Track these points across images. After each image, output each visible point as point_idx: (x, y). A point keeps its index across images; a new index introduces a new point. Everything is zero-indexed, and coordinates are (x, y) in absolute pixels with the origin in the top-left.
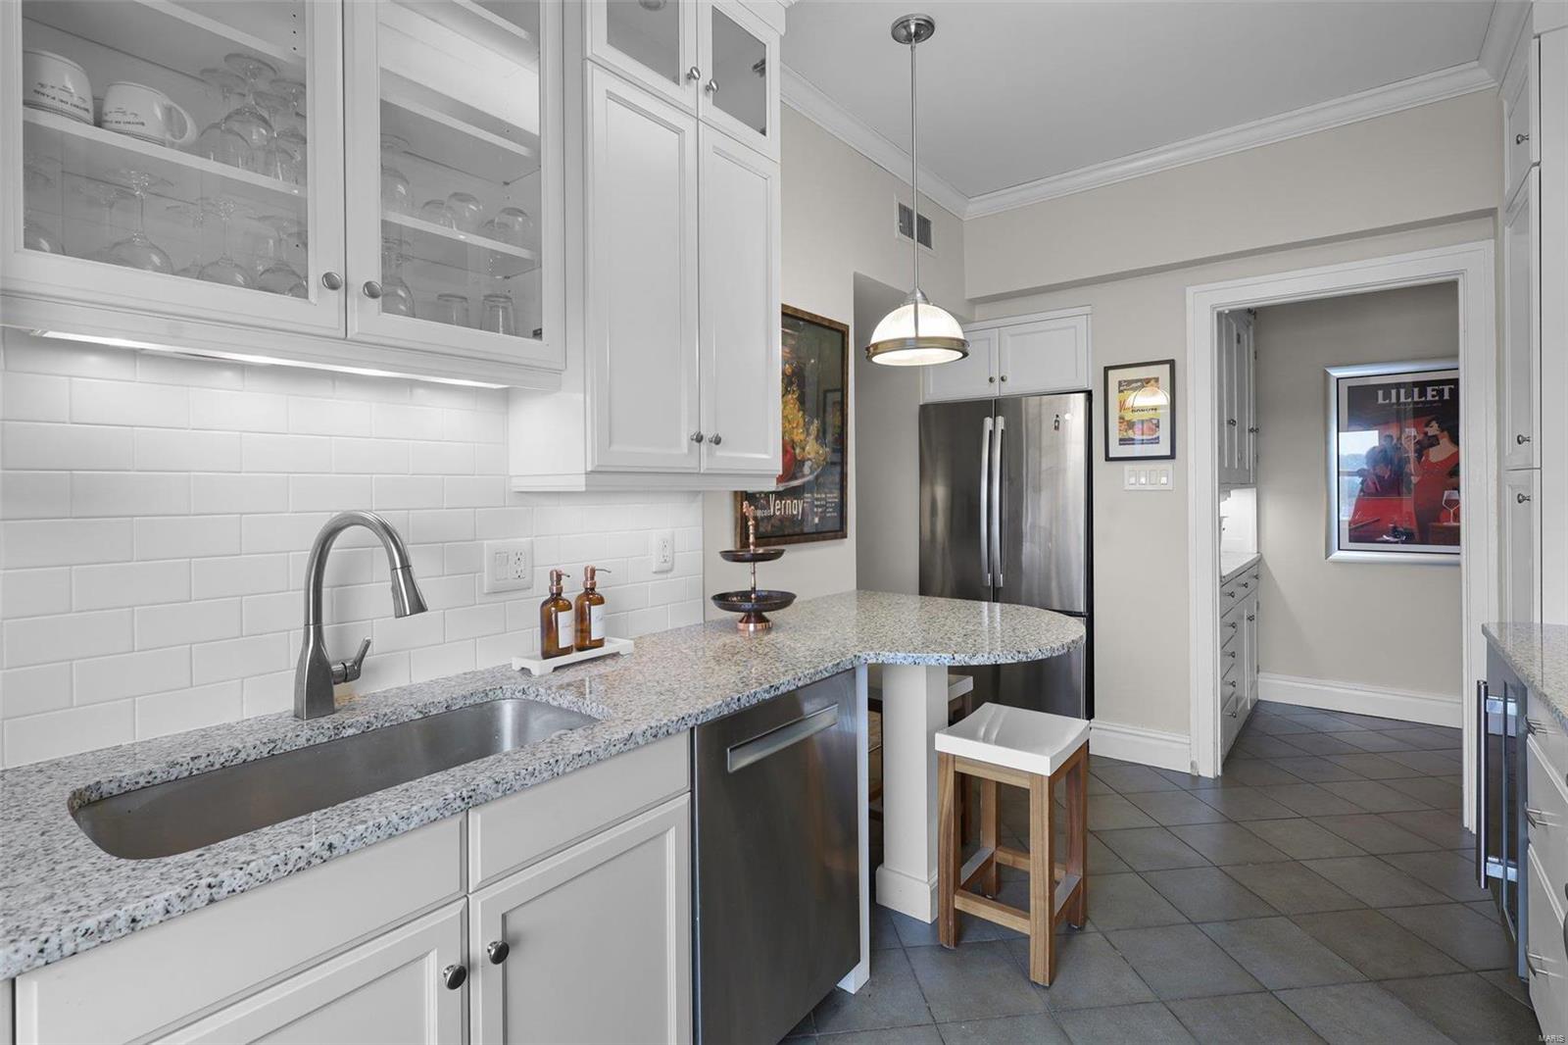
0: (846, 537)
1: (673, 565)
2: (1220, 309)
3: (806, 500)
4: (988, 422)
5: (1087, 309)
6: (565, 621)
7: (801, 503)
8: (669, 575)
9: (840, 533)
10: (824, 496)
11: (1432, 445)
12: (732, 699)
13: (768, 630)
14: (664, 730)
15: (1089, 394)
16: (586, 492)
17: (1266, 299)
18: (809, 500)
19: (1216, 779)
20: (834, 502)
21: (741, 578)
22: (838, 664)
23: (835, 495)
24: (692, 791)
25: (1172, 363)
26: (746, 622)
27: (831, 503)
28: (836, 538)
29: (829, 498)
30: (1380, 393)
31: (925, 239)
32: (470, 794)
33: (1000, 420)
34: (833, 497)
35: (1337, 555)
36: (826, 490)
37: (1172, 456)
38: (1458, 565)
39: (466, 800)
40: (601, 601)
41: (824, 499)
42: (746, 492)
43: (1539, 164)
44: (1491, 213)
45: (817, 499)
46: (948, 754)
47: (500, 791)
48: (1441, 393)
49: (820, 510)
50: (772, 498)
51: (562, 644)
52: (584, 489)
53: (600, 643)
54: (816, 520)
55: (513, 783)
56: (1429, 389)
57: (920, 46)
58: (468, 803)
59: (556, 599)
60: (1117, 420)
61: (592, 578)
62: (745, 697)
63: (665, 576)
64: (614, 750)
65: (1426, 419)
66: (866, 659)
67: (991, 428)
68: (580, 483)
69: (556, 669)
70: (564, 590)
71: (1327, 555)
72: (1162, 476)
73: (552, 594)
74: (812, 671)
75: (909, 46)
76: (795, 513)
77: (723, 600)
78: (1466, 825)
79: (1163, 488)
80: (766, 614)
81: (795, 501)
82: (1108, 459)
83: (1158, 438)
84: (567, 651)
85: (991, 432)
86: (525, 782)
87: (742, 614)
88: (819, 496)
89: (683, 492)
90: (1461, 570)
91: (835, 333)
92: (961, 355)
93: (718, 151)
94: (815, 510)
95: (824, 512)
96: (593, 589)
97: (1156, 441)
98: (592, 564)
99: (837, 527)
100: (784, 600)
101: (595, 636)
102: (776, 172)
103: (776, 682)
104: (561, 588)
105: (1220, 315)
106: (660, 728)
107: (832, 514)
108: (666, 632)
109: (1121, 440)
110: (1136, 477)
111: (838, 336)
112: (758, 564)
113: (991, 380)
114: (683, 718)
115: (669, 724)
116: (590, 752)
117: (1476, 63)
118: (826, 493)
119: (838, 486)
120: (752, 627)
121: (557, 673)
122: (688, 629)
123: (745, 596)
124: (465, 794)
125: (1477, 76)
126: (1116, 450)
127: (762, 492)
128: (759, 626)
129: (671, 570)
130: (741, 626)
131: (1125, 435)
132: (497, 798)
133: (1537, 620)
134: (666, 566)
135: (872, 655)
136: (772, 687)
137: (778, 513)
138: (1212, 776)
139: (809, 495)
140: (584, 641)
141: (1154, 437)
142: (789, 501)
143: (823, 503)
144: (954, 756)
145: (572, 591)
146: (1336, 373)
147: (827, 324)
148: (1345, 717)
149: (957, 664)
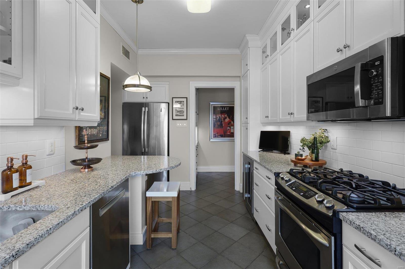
0: (109, 140)
1: (54, 152)
2: (196, 87)
3: (98, 129)
4: (143, 109)
5: (168, 83)
6: (16, 177)
7: (96, 130)
8: (53, 156)
9: (107, 139)
10: (103, 128)
11: (226, 119)
12: (102, 193)
13: (92, 170)
14: (84, 207)
15: (169, 103)
16: (33, 126)
17: (205, 87)
18: (99, 129)
19: (195, 190)
20: (106, 130)
21: (81, 154)
22: (126, 177)
23: (106, 128)
24: (90, 226)
25: (187, 98)
26: (84, 169)
27: (105, 130)
28: (106, 140)
29: (104, 128)
30: (218, 108)
31: (128, 57)
32: (17, 253)
33: (147, 108)
34: (105, 128)
35: (211, 140)
36: (103, 126)
37: (187, 119)
38: (234, 141)
39: (15, 256)
40: (30, 167)
41: (103, 129)
42: (80, 126)
43: (249, 70)
44: (240, 77)
45: (101, 129)
46: (150, 197)
47: (29, 247)
48: (227, 109)
49: (102, 132)
50: (88, 128)
51: (14, 186)
52: (33, 125)
53: (30, 184)
54: (101, 135)
55: (34, 242)
56: (225, 108)
57: (139, 5)
58: (16, 257)
59: (10, 168)
60: (175, 110)
61: (26, 159)
62: (105, 191)
63: (51, 156)
64: (69, 219)
65: (225, 114)
66: (132, 175)
67: (144, 110)
68: (31, 123)
69: (12, 197)
70: (14, 164)
71: (210, 140)
72: (184, 123)
73: (8, 167)
74: (121, 180)
75: (136, 4)
76: (95, 133)
77: (74, 162)
78: (235, 189)
79: (185, 126)
80: (91, 166)
81: (95, 129)
82: (173, 119)
83: (184, 115)
84: (16, 189)
85: (144, 111)
86: (39, 241)
87: (82, 167)
88: (101, 128)
89: (60, 126)
90: (234, 143)
91: (106, 79)
92: (150, 90)
93: (82, 14)
94: (100, 132)
95: (103, 133)
96: (26, 163)
97: (183, 116)
98: (26, 153)
99: (106, 137)
100: (98, 160)
101: (28, 181)
102: (99, 26)
103: (112, 185)
104: (13, 164)
105: (196, 88)
106: (83, 207)
107: (105, 133)
108: (52, 176)
109: (176, 115)
110: (179, 124)
111: (107, 80)
112: (88, 150)
113: (144, 98)
114: (90, 202)
115: (86, 205)
116: (62, 222)
117: (238, 49)
118: (103, 127)
119: (107, 125)
120: (86, 170)
121: (13, 198)
122: (61, 174)
123: (83, 160)
124: (14, 254)
125: (237, 51)
126: (175, 117)
127: (85, 127)
128: (89, 169)
129: (53, 154)
130: (82, 170)
131: (177, 114)
132: (28, 251)
133: (249, 150)
134: (52, 153)
135: (134, 173)
136: (112, 187)
137: (89, 133)
138: (194, 190)
139: (99, 128)
140: (23, 183)
141: (183, 115)
142: (93, 130)
143: (103, 130)
144: (151, 197)
145: (17, 164)
146: (211, 103)
147: (104, 76)
148: (213, 173)
149: (157, 172)
